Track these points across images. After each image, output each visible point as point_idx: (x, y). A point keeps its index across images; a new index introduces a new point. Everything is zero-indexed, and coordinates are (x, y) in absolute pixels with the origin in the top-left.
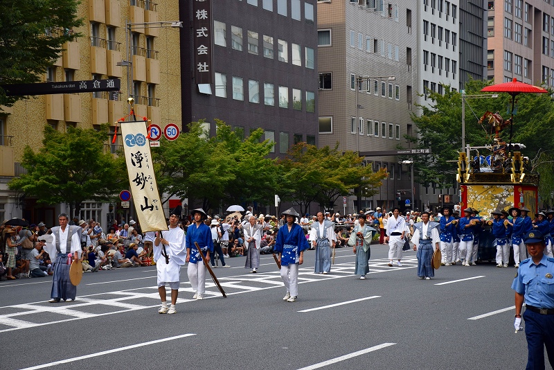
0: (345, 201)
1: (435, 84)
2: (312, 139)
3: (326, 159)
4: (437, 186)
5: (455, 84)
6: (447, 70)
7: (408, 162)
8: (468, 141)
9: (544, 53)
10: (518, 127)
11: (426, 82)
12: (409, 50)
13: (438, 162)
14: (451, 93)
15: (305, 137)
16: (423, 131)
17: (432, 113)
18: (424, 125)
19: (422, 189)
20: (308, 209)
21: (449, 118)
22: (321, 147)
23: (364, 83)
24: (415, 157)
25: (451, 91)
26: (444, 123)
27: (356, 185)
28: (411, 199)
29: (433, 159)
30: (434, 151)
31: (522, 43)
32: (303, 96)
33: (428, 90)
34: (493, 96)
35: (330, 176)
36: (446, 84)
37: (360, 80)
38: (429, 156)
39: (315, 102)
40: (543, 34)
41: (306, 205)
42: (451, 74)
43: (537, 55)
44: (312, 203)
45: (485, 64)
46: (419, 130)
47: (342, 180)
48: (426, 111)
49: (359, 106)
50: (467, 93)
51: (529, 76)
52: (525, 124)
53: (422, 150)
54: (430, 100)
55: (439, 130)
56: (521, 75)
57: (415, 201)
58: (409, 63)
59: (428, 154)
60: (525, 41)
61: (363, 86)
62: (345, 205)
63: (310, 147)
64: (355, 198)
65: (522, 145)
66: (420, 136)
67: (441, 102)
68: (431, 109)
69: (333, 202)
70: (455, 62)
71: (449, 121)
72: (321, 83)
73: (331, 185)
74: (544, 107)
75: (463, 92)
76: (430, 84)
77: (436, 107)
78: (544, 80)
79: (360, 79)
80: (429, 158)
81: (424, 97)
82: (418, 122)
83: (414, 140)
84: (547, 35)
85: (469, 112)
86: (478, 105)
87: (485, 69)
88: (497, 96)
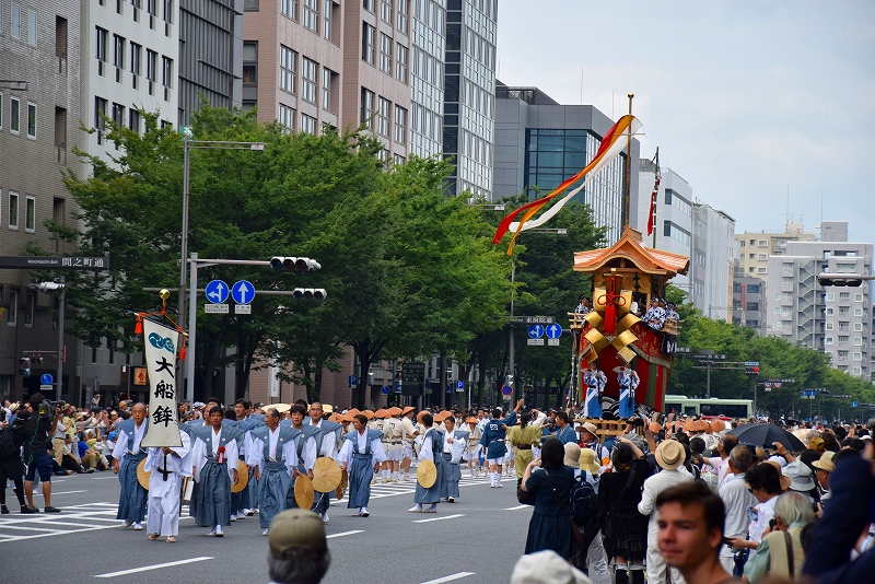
1: (122, 107)
4: (120, 344)
5: (169, 112)
6: (152, 79)
7: (52, 285)
8: (194, 245)
9: (364, 58)
10: (308, 219)
11: (100, 102)
12: (61, 22)
13: (124, 290)
14: (160, 135)
16: (92, 209)
17: (114, 174)
18: (94, 201)
19: (85, 350)
21: (152, 188)
24: (70, 274)
25: (159, 128)
26: (141, 200)
28: (54, 373)
29: (113, 282)
30: (114, 266)
31: (318, 31)
33: (106, 119)
34: (253, 147)
36: (150, 110)
38: (103, 274)
40: (365, 16)
42: (159, 87)
43: (349, 61)
45: (238, 71)
46: (83, 212)
48: (100, 168)
50: (196, 133)
51: (332, 108)
52: (323, 216)
53: (86, 261)
54: (111, 143)
55: (129, 215)
56: (316, 104)
57: (65, 379)
58: (61, 53)
59: (100, 269)
60: (325, 27)
65: (314, 261)
66: (84, 227)
67: (136, 149)
68: (111, 165)
70: (170, 60)
71: (153, 194)
74: (361, 181)
75: (188, 131)
76: (110, 107)
77: (123, 161)
78: (363, 120)
80: (103, 279)
81: (96, 134)
82: (78, 192)
83: (69, 235)
84: (371, 20)
85: (201, 179)
86: (221, 163)
87: (238, 85)
88: (261, 148)
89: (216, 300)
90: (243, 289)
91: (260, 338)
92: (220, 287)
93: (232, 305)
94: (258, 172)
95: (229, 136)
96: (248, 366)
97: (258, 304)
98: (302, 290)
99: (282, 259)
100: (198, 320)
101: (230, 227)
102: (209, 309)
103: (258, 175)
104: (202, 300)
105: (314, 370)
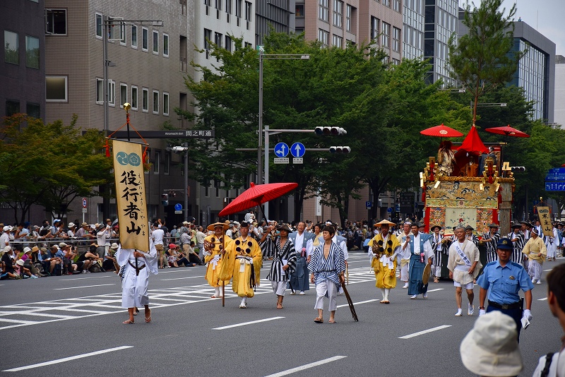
0: (84, 204)
1: (220, 35)
2: (35, 109)
3: (56, 140)
4: (222, 184)
5: (249, 36)
6: (239, 16)
7: (180, 148)
8: (267, 121)
11: (207, 32)
13: (224, 150)
14: (244, 51)
15: (23, 106)
16: (203, 103)
17: (216, 78)
18: (205, 95)
19: (200, 188)
20: (27, 215)
21: (240, 86)
22: (50, 121)
23: (116, 28)
24: (191, 141)
25: (243, 47)
26: (233, 94)
27: (103, 181)
28: (183, 203)
29: (217, 146)
30: (217, 136)
32: (21, 42)
33: (211, 43)
34: (303, 57)
35: (63, 167)
36: (237, 36)
37: (110, 23)
38: (211, 140)
39: (40, 52)
41: (23, 209)
42: (243, 21)
44: (33, 207)
45: (292, 9)
46: (197, 102)
47: (80, 172)
48: (207, 74)
49: (107, 63)
50: (267, 50)
51: (352, 30)
53: (200, 133)
54: (213, 59)
55: (227, 103)
56: (342, 28)
57: (190, 207)
58: (183, 1)
59: (209, 138)
61: (114, 33)
62: (85, 210)
63: (32, 121)
64: (100, 200)
65: (342, 129)
66: (198, 111)
67: (229, 62)
68: (214, 72)
69: (66, 206)
70: (250, 4)
71: (241, 90)
72: (50, 26)
73: (63, 179)
74: (372, 76)
75: (261, 48)
76: (213, 35)
77: (222, 69)
78: (372, 37)
79: (111, 21)
80: (211, 144)
81: (204, 53)
82: (195, 90)
83: (190, 117)
85: (270, 79)
86: (282, 68)
87: (292, 17)
88: (308, 57)
89: (281, 155)
90: (298, 148)
91: (309, 179)
92: (283, 147)
93: (291, 158)
94: (306, 73)
95: (288, 51)
96: (302, 196)
97: (307, 157)
98: (335, 148)
99: (322, 128)
100: (270, 168)
101: (290, 109)
102: (277, 161)
103: (306, 75)
104: (272, 155)
105: (343, 199)
